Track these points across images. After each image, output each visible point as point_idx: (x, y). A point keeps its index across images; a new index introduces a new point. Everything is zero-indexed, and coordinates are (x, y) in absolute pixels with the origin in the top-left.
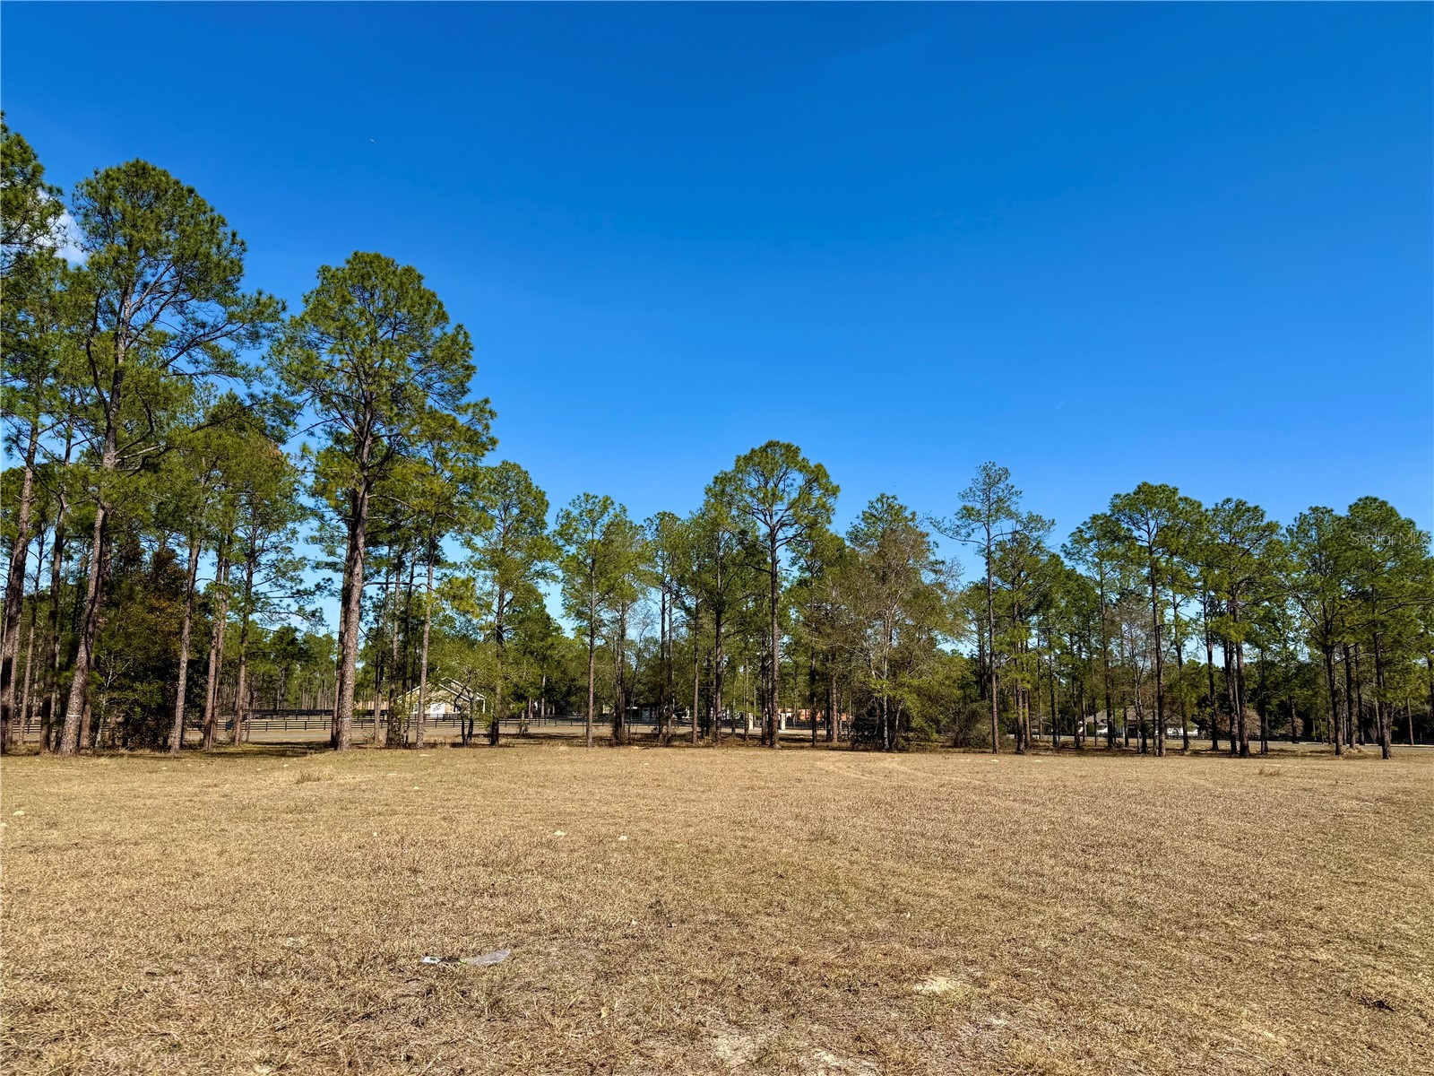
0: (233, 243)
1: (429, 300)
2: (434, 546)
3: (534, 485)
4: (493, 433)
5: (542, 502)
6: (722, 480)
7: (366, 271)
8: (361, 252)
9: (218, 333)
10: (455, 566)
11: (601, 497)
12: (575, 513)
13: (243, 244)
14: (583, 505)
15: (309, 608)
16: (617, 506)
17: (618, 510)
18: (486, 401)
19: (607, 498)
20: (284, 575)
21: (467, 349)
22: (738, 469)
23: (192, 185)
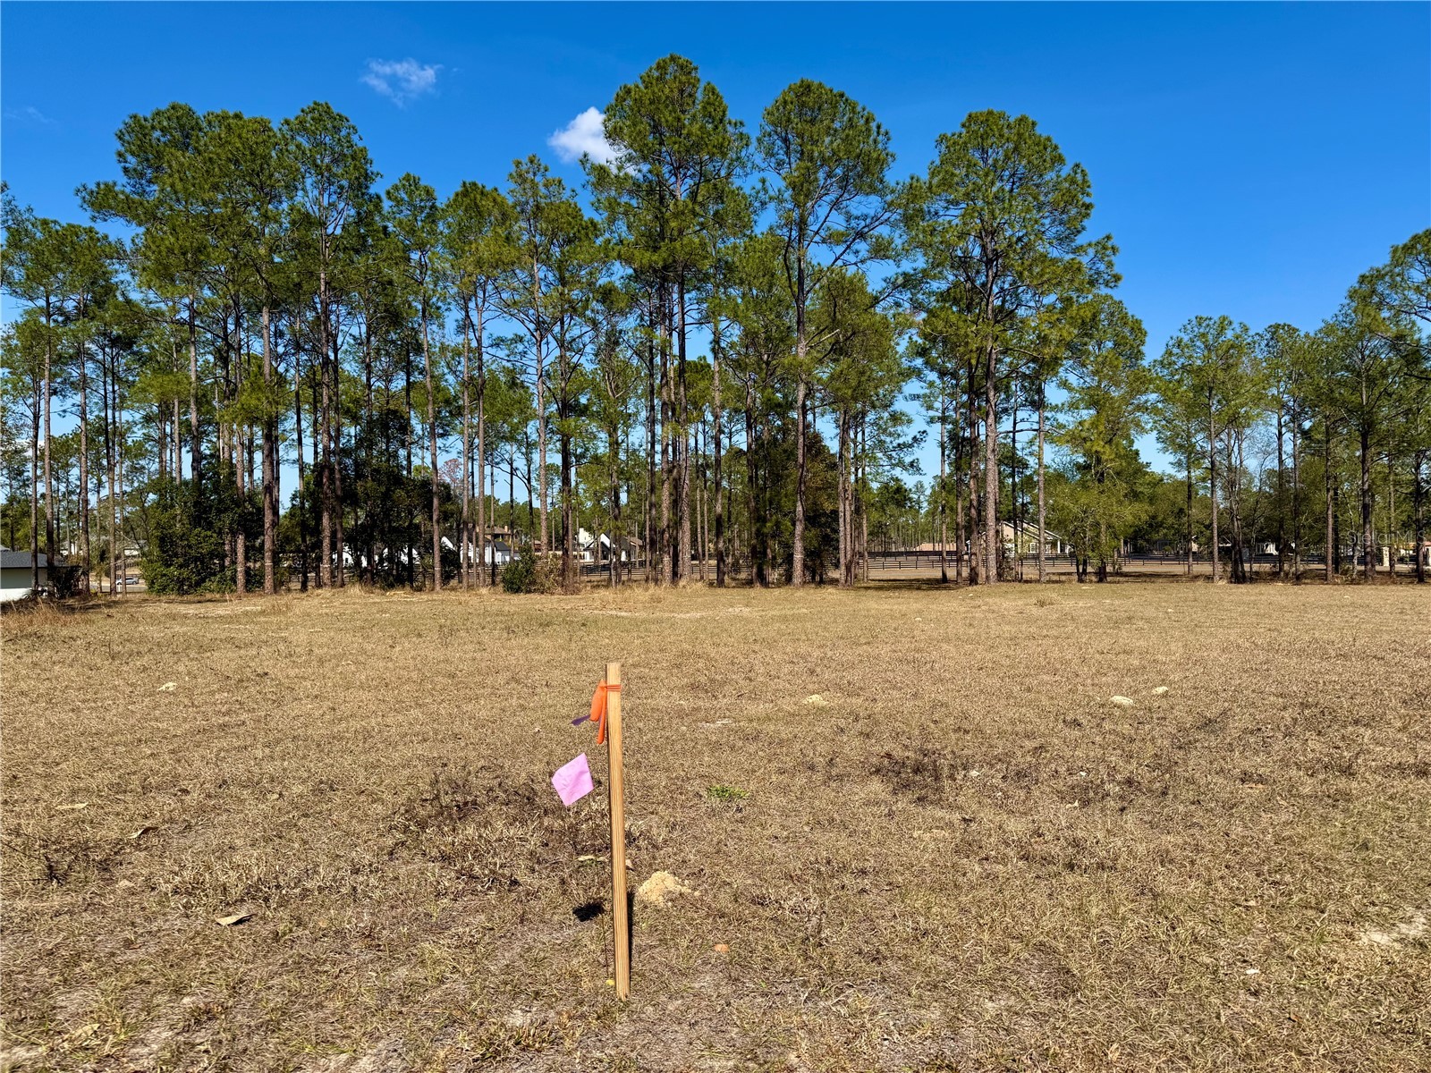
0: (878, 133)
1: (1044, 145)
2: (1040, 391)
3: (1130, 314)
4: (1116, 270)
5: (1138, 330)
6: (1370, 280)
7: (982, 127)
8: (974, 111)
9: (877, 223)
10: (1056, 408)
11: (1216, 318)
12: (1186, 339)
13: (887, 133)
14: (1196, 329)
15: (908, 460)
16: (1235, 325)
17: (1238, 330)
18: (1108, 238)
19: (1223, 319)
20: (885, 430)
21: (1084, 187)
22: (1396, 262)
23: (841, 90)
